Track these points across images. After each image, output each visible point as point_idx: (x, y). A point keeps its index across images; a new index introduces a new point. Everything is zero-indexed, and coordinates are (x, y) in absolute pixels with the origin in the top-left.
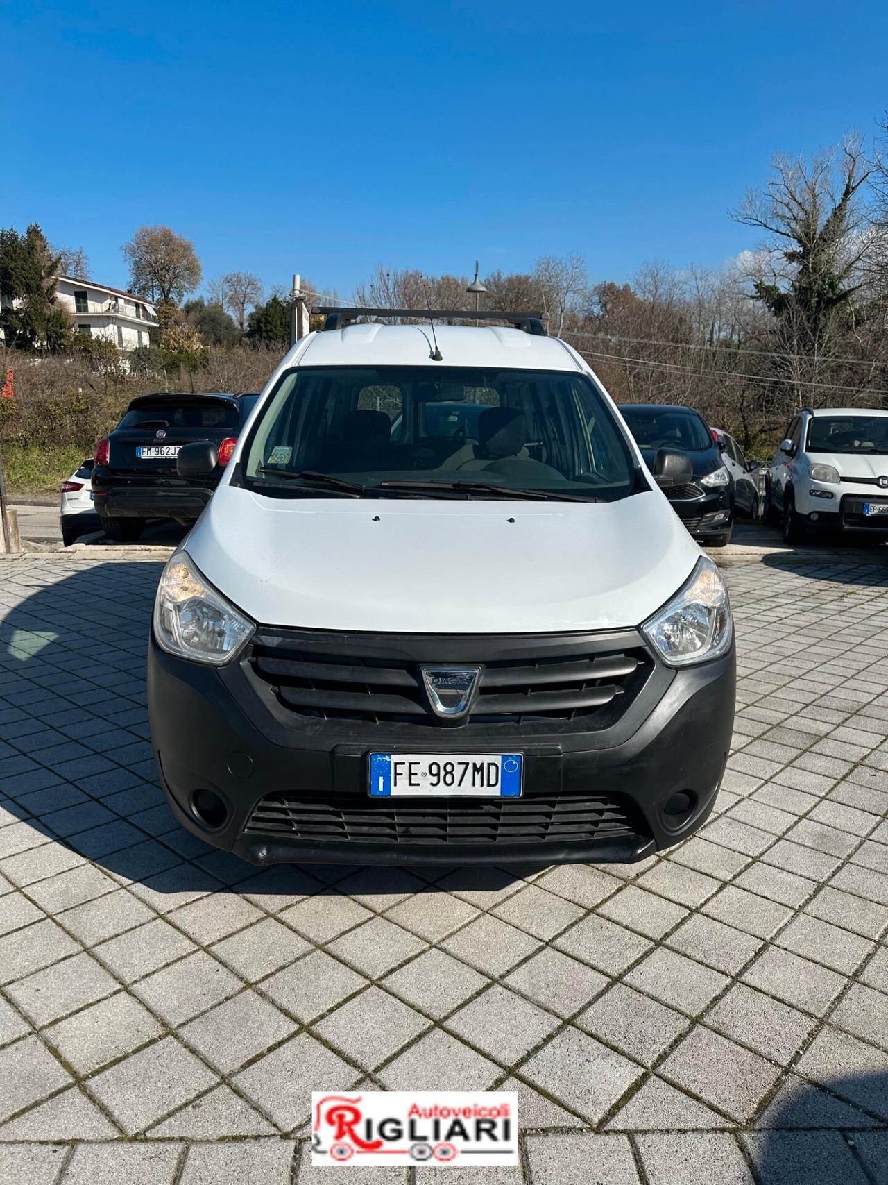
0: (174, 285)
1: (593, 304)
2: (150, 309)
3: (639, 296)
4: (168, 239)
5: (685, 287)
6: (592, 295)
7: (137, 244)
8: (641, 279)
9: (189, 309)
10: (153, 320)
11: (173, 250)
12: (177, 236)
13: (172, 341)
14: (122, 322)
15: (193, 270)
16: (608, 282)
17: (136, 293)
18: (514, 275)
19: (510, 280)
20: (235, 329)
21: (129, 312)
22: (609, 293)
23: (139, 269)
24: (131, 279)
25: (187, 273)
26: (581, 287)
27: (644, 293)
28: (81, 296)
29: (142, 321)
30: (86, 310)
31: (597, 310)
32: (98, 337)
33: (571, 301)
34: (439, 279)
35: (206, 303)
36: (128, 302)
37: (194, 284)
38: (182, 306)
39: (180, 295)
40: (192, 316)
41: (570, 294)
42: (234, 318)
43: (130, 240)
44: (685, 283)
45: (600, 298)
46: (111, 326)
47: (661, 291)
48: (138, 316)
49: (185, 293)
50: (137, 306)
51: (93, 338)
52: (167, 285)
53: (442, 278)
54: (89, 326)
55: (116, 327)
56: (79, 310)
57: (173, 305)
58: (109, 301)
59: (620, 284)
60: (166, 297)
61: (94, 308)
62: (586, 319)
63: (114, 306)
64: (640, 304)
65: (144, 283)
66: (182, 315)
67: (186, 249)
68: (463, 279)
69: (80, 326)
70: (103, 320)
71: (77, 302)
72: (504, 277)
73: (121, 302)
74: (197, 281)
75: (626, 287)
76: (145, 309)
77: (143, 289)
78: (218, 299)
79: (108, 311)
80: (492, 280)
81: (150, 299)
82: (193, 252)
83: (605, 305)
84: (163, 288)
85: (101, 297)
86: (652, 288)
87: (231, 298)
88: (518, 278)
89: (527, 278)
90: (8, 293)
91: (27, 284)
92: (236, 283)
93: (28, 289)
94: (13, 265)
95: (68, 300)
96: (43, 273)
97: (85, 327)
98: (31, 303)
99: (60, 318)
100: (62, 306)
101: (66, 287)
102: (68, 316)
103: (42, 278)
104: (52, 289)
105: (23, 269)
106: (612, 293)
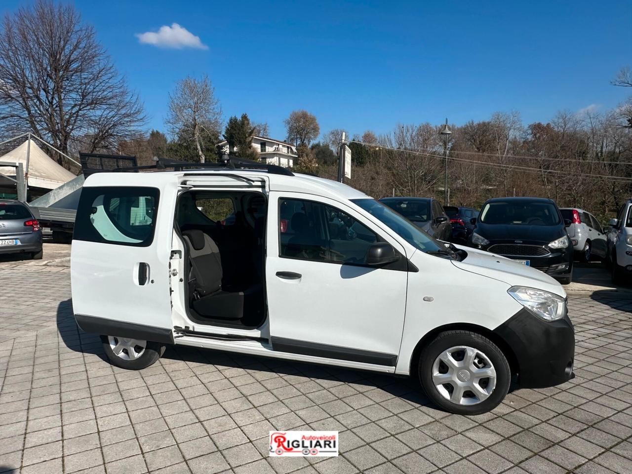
0: (306, 137)
1: (528, 134)
2: (294, 149)
3: (556, 129)
4: (304, 116)
5: (583, 123)
6: (527, 130)
7: (291, 119)
8: (556, 120)
9: (313, 148)
10: (295, 154)
11: (307, 121)
12: (309, 114)
13: (303, 164)
14: (281, 156)
15: (316, 129)
16: (537, 122)
17: (288, 143)
18: (481, 122)
19: (479, 125)
20: (334, 156)
21: (284, 150)
22: (537, 128)
23: (291, 131)
24: (287, 135)
25: (312, 131)
26: (518, 126)
27: (558, 128)
28: (263, 145)
29: (290, 154)
30: (265, 151)
31: (530, 137)
32: (269, 163)
33: (512, 134)
34: (440, 126)
35: (321, 145)
36: (284, 146)
37: (315, 136)
38: (310, 146)
39: (309, 142)
40: (314, 151)
41: (512, 130)
42: (334, 151)
43: (288, 117)
44: (583, 121)
45: (532, 131)
46: (275, 158)
47: (568, 126)
48: (288, 152)
49: (311, 141)
50: (288, 147)
51: (267, 163)
52: (303, 137)
53: (441, 126)
54: (266, 158)
55: (278, 158)
56: (262, 151)
57: (305, 146)
58: (275, 146)
59: (544, 123)
60: (303, 142)
61: (269, 149)
62: (524, 142)
63: (278, 148)
64: (557, 133)
65: (293, 137)
66: (309, 151)
67: (313, 120)
68: (453, 125)
69: (262, 158)
70: (272, 155)
71: (261, 147)
72: (475, 123)
73: (281, 146)
74: (317, 134)
75: (548, 124)
76: (291, 149)
77: (292, 140)
78: (327, 142)
79: (274, 151)
80: (469, 125)
81: (295, 144)
82: (316, 121)
83: (535, 135)
84: (301, 138)
85: (272, 144)
86: (563, 125)
87: (333, 141)
88: (484, 124)
89: (489, 123)
90: (232, 145)
91: (240, 140)
92: (336, 134)
93: (240, 143)
94: (235, 132)
95: (257, 147)
96: (247, 135)
97: (264, 158)
98: (241, 149)
99: (253, 155)
100: (255, 149)
101: (257, 141)
102: (257, 153)
103: (246, 137)
104: (250, 142)
105: (239, 134)
106: (540, 128)
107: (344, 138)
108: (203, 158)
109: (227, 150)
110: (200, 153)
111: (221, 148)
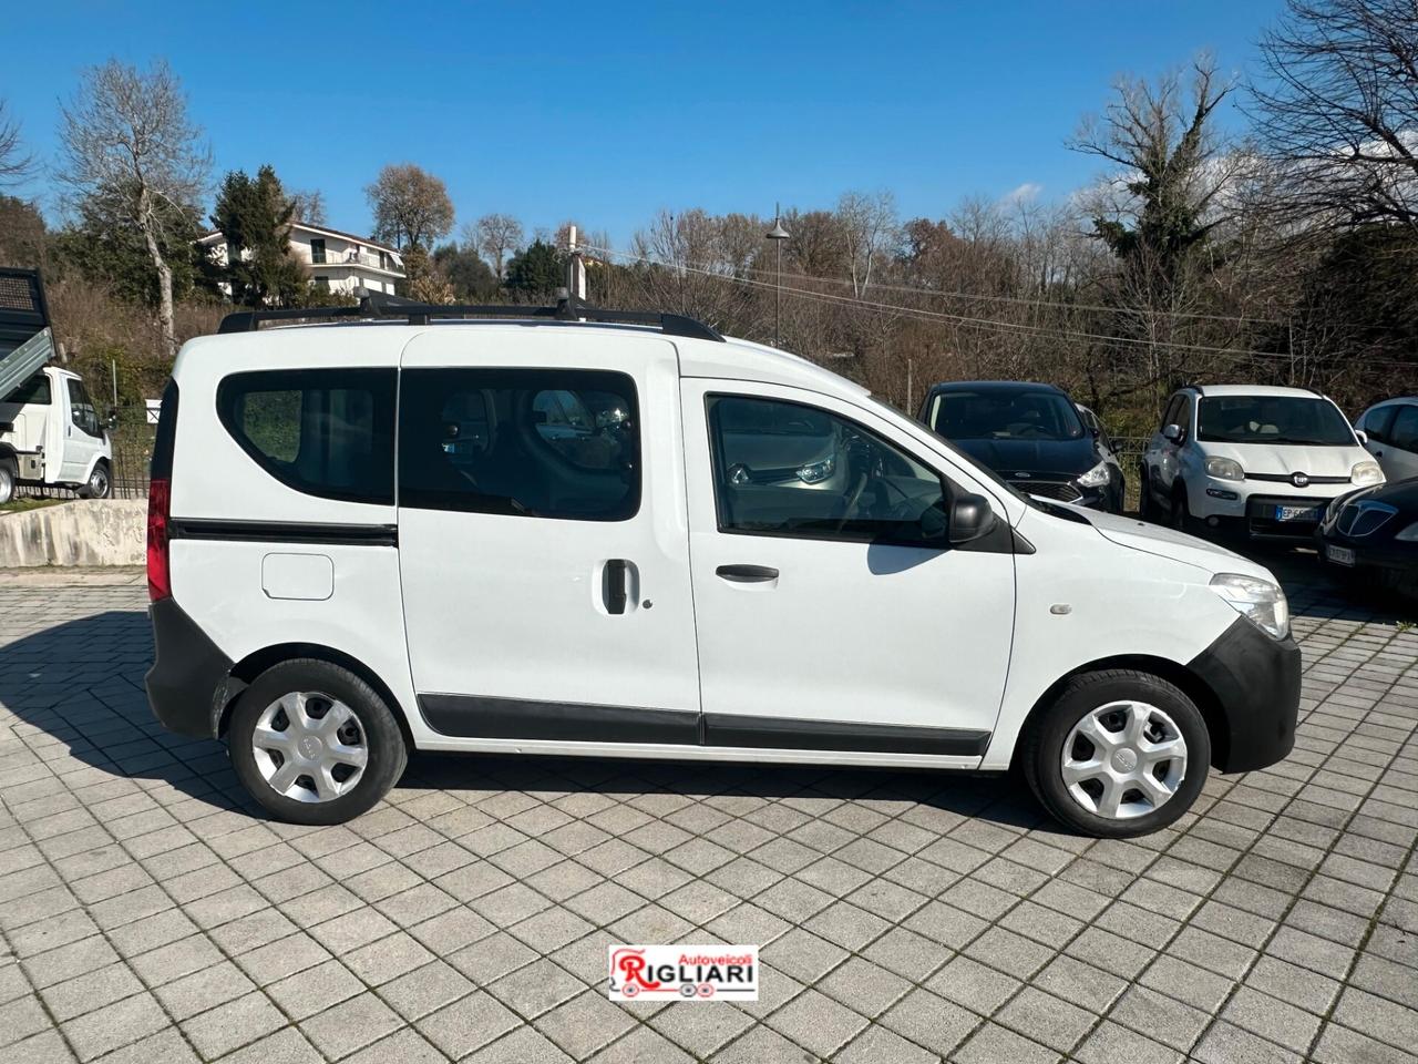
0: (423, 230)
1: (905, 242)
2: (396, 257)
3: (958, 234)
4: (416, 178)
5: (1011, 223)
6: (902, 233)
7: (381, 184)
8: (960, 215)
9: (439, 256)
10: (400, 269)
11: (422, 191)
12: (426, 173)
13: (421, 294)
14: (364, 273)
15: (445, 213)
16: (921, 218)
17: (380, 240)
18: (812, 211)
19: (808, 218)
20: (491, 279)
21: (373, 262)
22: (923, 231)
23: (383, 212)
24: (375, 223)
25: (437, 216)
26: (891, 225)
27: (964, 231)
28: (319, 245)
29: (386, 271)
30: (323, 260)
31: (908, 250)
32: (337, 291)
33: (880, 240)
34: (726, 217)
35: (459, 250)
36: (371, 250)
37: (445, 229)
38: (431, 253)
39: (430, 242)
40: (444, 264)
41: (879, 233)
42: (490, 265)
43: (374, 177)
44: (1011, 219)
45: (912, 237)
46: (352, 278)
47: (983, 228)
48: (382, 266)
49: (434, 239)
50: (382, 254)
51: (332, 292)
52: (415, 231)
53: (729, 216)
54: (327, 279)
55: (357, 279)
56: (316, 260)
57: (421, 252)
58: (349, 250)
59: (934, 221)
60: (414, 243)
61: (333, 257)
62: (896, 260)
63: (356, 255)
64: (959, 243)
65: (389, 228)
66: (431, 263)
67: (437, 189)
68: (753, 217)
69: (317, 279)
70: (342, 272)
71: (314, 251)
72: (800, 214)
73: (363, 250)
74: (449, 225)
75: (942, 223)
76: (390, 258)
77: (387, 235)
78: (473, 244)
79: (348, 261)
80: (786, 217)
81: (395, 246)
82: (445, 193)
83: (918, 244)
84: (410, 234)
85: (341, 245)
86: (973, 225)
87: (488, 243)
88: (817, 215)
89: (829, 214)
90: (236, 242)
91: (257, 232)
92: (492, 226)
93: (259, 238)
94: (242, 211)
95: (303, 250)
96: (276, 221)
97: (323, 280)
98: (262, 254)
99: (294, 271)
100: (297, 256)
101: (302, 236)
102: (303, 267)
103: (274, 226)
104: (286, 237)
105: (253, 215)
106: (926, 231)
107: (573, 239)
108: (168, 274)
109: (222, 255)
110: (159, 261)
111: (206, 248)
